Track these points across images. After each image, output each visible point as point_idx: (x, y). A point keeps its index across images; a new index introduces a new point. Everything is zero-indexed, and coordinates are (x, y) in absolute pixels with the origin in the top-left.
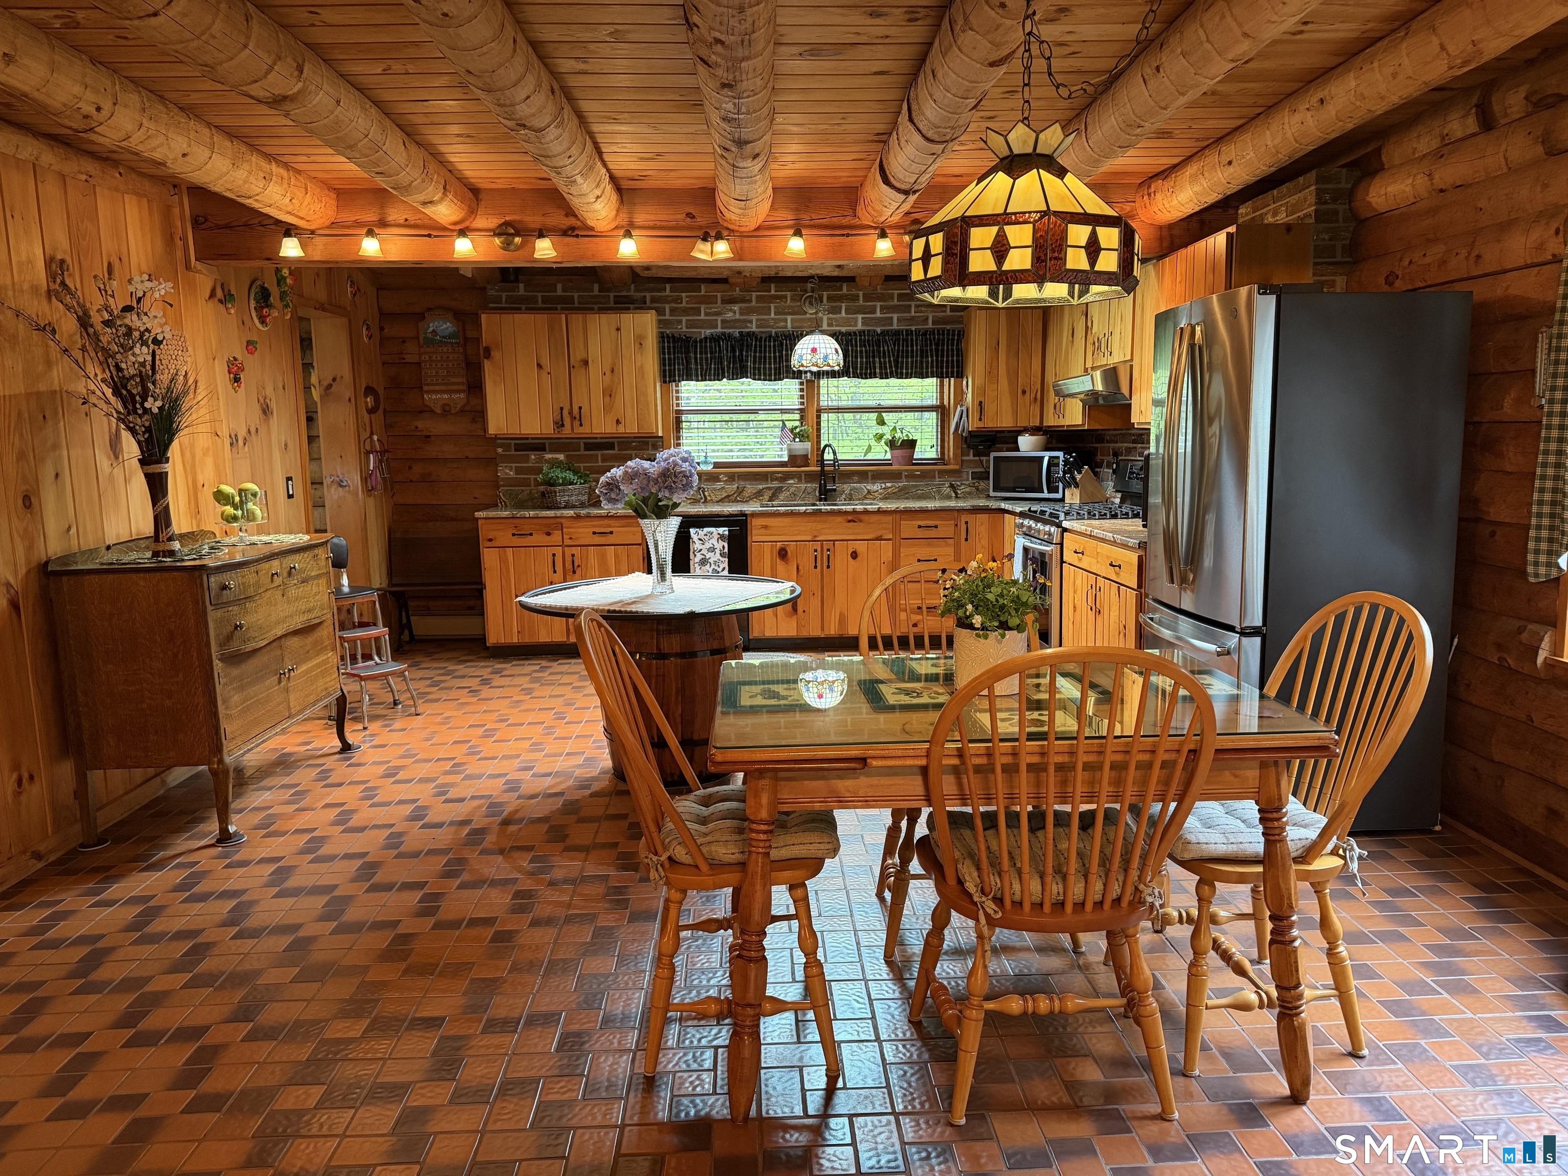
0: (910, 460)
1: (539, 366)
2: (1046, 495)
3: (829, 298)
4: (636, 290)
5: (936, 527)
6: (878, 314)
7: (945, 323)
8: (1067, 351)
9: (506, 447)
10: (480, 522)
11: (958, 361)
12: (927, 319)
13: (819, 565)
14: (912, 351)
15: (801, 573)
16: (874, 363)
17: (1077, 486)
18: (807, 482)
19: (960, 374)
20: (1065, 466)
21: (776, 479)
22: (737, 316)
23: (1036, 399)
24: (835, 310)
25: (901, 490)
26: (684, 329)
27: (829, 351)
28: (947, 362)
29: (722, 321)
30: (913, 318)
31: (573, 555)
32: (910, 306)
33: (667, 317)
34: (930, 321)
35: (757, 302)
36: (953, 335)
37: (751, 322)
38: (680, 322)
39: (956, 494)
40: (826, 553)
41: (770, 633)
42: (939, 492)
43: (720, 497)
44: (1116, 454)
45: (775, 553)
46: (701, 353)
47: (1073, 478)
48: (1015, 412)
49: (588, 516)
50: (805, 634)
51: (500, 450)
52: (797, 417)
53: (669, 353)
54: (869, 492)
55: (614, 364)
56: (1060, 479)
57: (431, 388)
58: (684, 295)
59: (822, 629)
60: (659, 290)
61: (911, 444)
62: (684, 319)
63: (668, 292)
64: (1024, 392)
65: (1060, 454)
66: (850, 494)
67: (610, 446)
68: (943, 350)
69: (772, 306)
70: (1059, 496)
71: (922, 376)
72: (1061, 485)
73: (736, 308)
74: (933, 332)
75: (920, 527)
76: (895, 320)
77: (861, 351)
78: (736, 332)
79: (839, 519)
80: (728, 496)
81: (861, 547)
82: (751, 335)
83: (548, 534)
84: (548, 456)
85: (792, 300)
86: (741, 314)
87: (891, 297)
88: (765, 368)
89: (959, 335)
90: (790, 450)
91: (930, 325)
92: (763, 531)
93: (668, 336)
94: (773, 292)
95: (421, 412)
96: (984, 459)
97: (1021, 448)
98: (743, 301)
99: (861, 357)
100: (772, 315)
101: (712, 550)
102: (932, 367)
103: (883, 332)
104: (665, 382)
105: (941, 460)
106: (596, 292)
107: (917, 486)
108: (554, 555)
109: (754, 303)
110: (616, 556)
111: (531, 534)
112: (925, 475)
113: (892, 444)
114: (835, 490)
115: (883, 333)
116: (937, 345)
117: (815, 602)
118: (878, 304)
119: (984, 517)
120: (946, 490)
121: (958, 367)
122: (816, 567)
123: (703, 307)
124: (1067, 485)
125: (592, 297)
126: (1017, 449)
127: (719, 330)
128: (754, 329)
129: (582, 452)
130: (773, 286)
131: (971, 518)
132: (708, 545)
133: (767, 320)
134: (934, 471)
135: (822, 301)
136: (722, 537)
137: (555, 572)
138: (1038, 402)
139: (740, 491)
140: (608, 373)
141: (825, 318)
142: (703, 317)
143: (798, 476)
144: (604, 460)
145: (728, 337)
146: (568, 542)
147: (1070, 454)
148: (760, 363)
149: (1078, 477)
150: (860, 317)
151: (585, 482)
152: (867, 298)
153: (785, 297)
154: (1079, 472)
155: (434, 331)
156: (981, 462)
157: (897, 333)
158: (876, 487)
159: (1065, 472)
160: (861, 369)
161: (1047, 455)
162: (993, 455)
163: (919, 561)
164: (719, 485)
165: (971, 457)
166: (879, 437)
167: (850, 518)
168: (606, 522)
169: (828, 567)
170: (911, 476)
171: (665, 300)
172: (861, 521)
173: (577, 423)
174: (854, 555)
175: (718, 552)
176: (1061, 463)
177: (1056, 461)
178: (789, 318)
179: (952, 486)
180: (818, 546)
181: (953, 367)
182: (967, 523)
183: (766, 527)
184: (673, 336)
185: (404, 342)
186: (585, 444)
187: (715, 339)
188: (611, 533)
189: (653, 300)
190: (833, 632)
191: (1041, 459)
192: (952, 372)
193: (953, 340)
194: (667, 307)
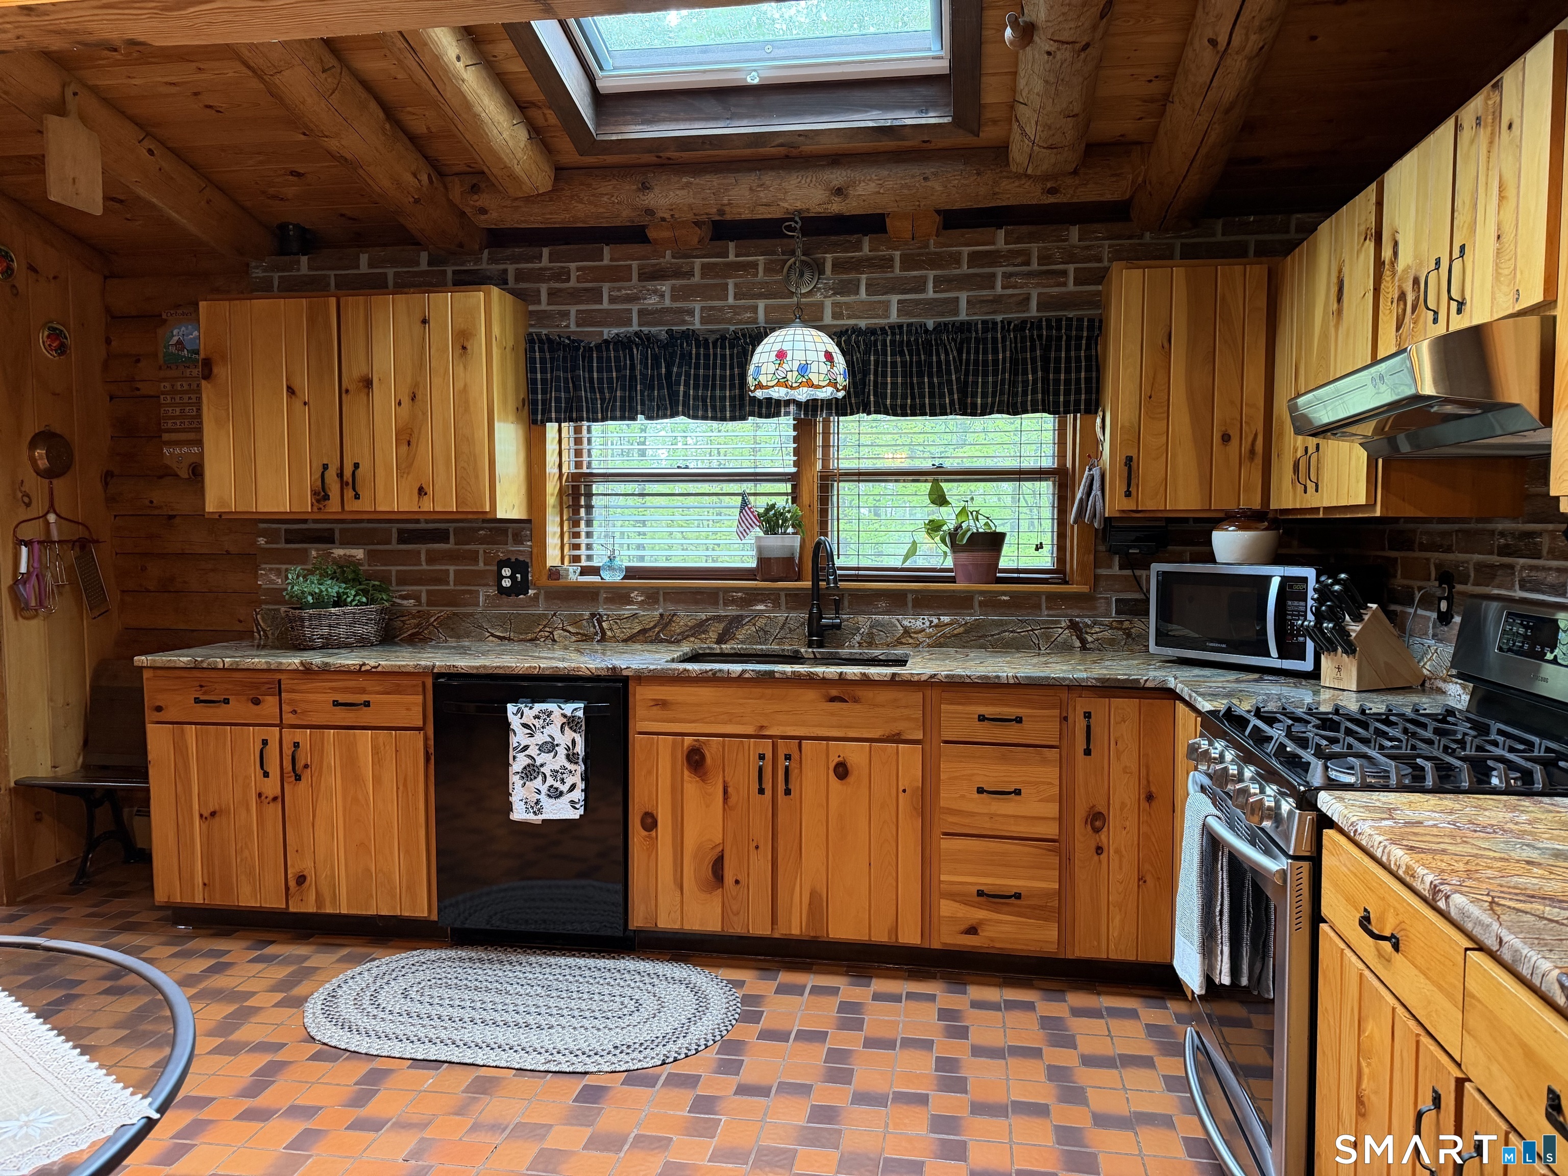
0: (991, 573)
1: (291, 391)
2: (1273, 661)
3: (838, 266)
4: (492, 260)
5: (1019, 720)
6: (930, 294)
7: (1065, 307)
8: (1325, 336)
9: (271, 536)
10: (146, 675)
11: (1088, 380)
12: (1027, 298)
13: (768, 786)
14: (995, 362)
15: (733, 800)
16: (921, 384)
17: (1350, 649)
18: (789, 609)
19: (1092, 406)
20: (1320, 601)
21: (733, 602)
22: (668, 302)
23: (1252, 452)
24: (849, 288)
25: (970, 629)
26: (573, 328)
27: (811, 356)
28: (1068, 382)
29: (640, 312)
30: (997, 300)
31: (296, 745)
32: (994, 275)
33: (544, 306)
34: (1034, 304)
35: (703, 276)
36: (1080, 328)
37: (691, 312)
38: (565, 315)
39: (1083, 642)
40: (782, 763)
41: (667, 921)
42: (1048, 637)
43: (628, 632)
44: (1447, 577)
45: (680, 757)
46: (600, 371)
47: (1343, 633)
48: (1206, 482)
49: (325, 670)
50: (737, 929)
51: (262, 541)
52: (787, 487)
53: (543, 371)
54: (907, 632)
55: (416, 385)
56: (1308, 632)
57: (174, 436)
58: (573, 266)
59: (774, 921)
60: (530, 260)
61: (994, 541)
62: (573, 310)
63: (545, 262)
64: (1226, 438)
65: (1309, 573)
66: (871, 635)
67: (441, 536)
68: (1058, 360)
69: (731, 283)
70: (1307, 665)
71: (1014, 409)
72: (1310, 646)
73: (665, 287)
74: (1037, 324)
75: (982, 718)
76: (963, 304)
77: (894, 364)
78: (659, 331)
79: (810, 695)
80: (643, 631)
81: (855, 754)
82: (688, 335)
83: (256, 702)
84: (338, 552)
85: (768, 270)
86: (674, 298)
87: (956, 260)
88: (713, 398)
89: (1091, 328)
90: (760, 549)
91: (1033, 311)
92: (656, 711)
93: (541, 341)
94: (732, 257)
95: (161, 477)
96: (1143, 573)
97: (1219, 557)
98: (677, 273)
99: (894, 375)
100: (731, 300)
101: (549, 747)
102: (1034, 392)
103: (938, 326)
104: (535, 422)
105: (1060, 572)
106: (424, 266)
107: (1001, 623)
108: (265, 742)
109: (697, 279)
110: (376, 750)
111: (226, 701)
112: (1019, 603)
113: (954, 539)
114: (838, 627)
115: (940, 328)
116: (1046, 349)
117: (760, 864)
118: (931, 274)
119: (1127, 706)
120: (1062, 633)
121: (1088, 391)
122: (761, 791)
123: (606, 288)
124: (1325, 645)
125: (416, 274)
126: (1210, 558)
127: (635, 328)
128: (697, 326)
129: (394, 546)
130: (732, 245)
131: (1098, 706)
132: (540, 738)
133: (720, 309)
134: (1038, 594)
135: (821, 272)
136: (570, 722)
137: (266, 775)
138: (1259, 460)
139: (665, 622)
140: (406, 401)
141: (828, 303)
142: (606, 305)
143: (772, 597)
144: (431, 560)
145: (647, 340)
146: (289, 718)
147: (1333, 575)
148: (705, 388)
149: (1354, 628)
150: (895, 299)
151: (371, 601)
152: (909, 262)
153: (755, 265)
154: (1358, 618)
155: (179, 342)
156: (1137, 580)
157: (965, 327)
158: (918, 622)
159: (1318, 614)
160: (894, 396)
161: (1277, 574)
162: (1157, 567)
163: (980, 791)
164: (628, 610)
165: (1116, 570)
166: (934, 527)
167: (834, 692)
168: (361, 682)
169: (788, 792)
170: (991, 603)
171: (538, 276)
172: (856, 700)
173: (349, 493)
174: (842, 771)
175: (562, 751)
176: (1311, 593)
177: (1298, 587)
178: (761, 305)
179: (1074, 626)
180: (766, 747)
181: (1078, 392)
182: (1088, 715)
183: (663, 704)
184: (550, 341)
185: (138, 361)
186: (400, 532)
187: (623, 344)
188: (367, 704)
189: (520, 276)
190: (795, 931)
191: (1266, 580)
192: (1077, 402)
193: (1079, 338)
194: (544, 289)
